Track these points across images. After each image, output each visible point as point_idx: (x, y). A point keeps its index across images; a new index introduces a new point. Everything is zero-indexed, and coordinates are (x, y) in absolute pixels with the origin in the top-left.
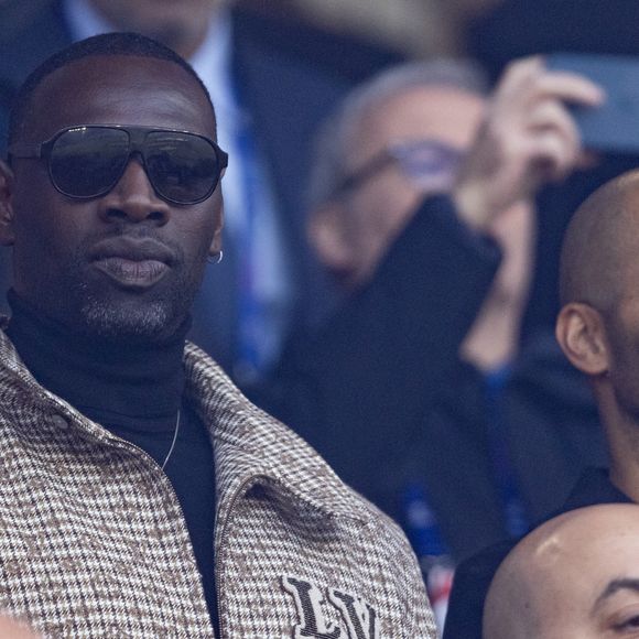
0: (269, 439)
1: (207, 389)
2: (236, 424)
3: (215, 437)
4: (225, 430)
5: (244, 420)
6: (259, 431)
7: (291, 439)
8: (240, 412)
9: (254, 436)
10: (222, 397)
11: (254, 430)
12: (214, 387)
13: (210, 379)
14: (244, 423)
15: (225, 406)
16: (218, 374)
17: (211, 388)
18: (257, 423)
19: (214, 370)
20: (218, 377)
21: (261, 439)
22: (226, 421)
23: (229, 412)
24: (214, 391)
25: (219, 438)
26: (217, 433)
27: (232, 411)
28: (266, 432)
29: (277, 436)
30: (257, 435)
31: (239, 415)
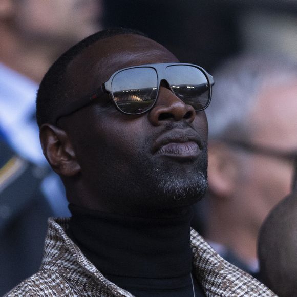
0: (243, 290)
1: (196, 255)
2: (220, 281)
3: (207, 290)
4: (213, 284)
5: (225, 277)
6: (236, 285)
7: (257, 287)
8: (222, 272)
9: (234, 289)
10: (207, 261)
11: (233, 285)
12: (201, 254)
13: (197, 248)
14: (225, 280)
15: (210, 268)
16: (202, 243)
17: (198, 255)
18: (233, 279)
19: (198, 240)
20: (202, 246)
21: (239, 291)
22: (213, 279)
23: (214, 272)
24: (201, 257)
25: (210, 290)
26: (208, 286)
27: (216, 271)
28: (240, 284)
29: (248, 287)
30: (235, 288)
31: (221, 274)
